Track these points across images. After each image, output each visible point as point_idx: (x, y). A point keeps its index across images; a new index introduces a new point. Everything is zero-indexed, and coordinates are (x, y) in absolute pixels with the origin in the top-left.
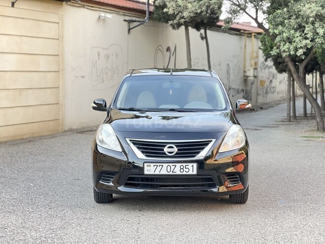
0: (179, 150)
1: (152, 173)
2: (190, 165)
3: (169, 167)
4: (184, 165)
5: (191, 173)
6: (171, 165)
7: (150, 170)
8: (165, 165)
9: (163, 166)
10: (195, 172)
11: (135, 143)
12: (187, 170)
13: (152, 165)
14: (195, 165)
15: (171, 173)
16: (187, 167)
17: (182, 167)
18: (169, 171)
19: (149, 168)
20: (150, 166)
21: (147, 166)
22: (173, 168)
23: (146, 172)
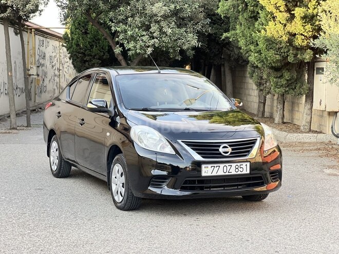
0: (233, 149)
1: (209, 174)
2: (244, 164)
3: (225, 167)
4: (239, 164)
5: (244, 172)
6: (227, 165)
7: (207, 171)
8: (222, 165)
9: (219, 166)
10: (248, 172)
11: (189, 144)
12: (241, 170)
13: (209, 166)
14: (248, 164)
15: (227, 174)
16: (241, 166)
17: (237, 167)
18: (225, 171)
19: (206, 169)
20: (208, 167)
21: (205, 167)
22: (229, 168)
23: (204, 174)
